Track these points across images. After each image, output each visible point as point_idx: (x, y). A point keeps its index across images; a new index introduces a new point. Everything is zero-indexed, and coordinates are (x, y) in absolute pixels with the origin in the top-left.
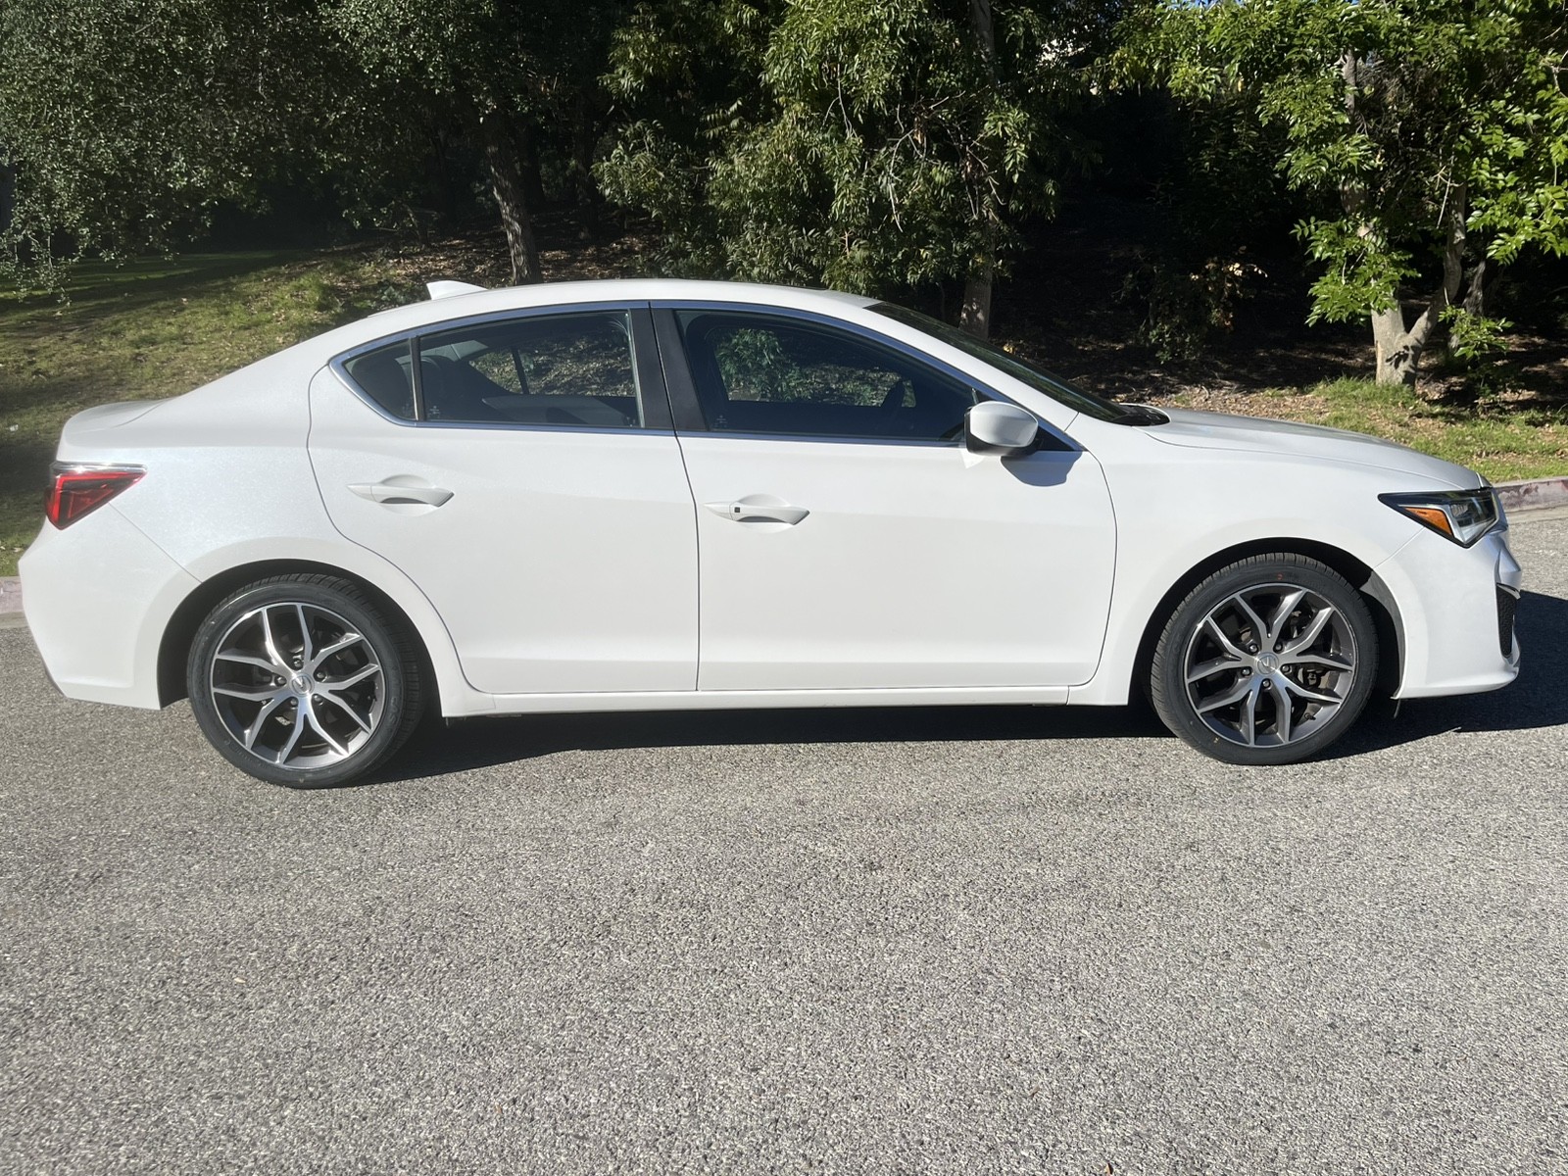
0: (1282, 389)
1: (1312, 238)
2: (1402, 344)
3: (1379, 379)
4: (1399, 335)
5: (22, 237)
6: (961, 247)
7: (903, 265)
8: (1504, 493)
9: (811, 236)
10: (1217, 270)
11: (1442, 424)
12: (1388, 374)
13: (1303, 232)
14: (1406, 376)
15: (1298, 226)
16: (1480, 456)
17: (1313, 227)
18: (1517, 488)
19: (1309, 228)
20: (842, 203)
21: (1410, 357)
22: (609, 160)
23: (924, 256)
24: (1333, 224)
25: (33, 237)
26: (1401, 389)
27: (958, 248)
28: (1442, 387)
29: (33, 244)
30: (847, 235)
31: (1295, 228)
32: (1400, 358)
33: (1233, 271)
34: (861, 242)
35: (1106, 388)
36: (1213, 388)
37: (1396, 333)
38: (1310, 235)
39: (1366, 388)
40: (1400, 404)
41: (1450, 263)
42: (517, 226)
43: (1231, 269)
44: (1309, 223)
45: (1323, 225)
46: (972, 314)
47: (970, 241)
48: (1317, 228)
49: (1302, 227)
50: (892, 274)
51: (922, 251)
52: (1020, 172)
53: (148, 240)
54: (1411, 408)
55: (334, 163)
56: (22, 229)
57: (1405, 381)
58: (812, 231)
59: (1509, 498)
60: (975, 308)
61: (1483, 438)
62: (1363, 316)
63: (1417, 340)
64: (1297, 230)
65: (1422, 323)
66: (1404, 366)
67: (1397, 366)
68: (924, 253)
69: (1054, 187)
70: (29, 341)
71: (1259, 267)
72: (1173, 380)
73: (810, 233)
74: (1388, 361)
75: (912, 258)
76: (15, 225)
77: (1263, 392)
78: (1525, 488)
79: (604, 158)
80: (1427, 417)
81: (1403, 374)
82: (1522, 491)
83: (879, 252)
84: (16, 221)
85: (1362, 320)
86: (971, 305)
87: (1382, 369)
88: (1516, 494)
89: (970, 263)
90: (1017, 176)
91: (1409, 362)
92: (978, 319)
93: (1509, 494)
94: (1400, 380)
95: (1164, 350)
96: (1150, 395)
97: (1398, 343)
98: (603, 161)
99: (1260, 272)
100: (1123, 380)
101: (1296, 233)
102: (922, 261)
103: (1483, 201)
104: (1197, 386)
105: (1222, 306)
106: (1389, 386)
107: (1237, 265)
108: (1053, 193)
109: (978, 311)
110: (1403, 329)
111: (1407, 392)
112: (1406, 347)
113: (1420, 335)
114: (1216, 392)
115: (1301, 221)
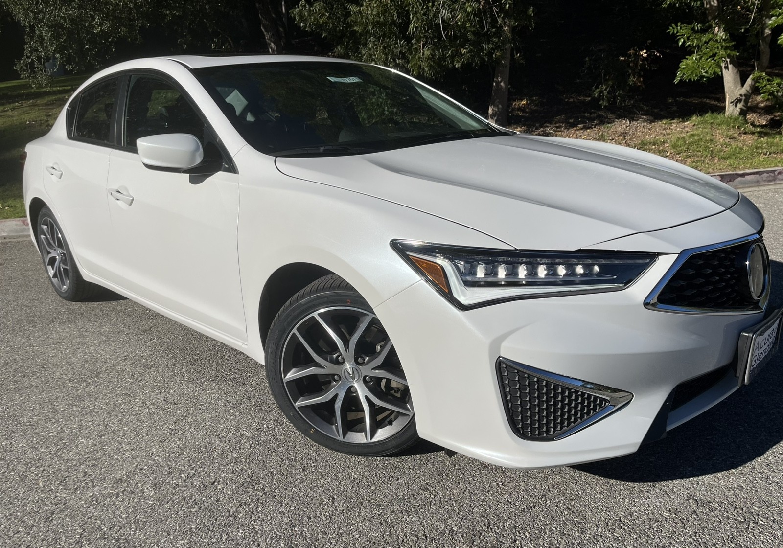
0: (673, 120)
1: (678, 34)
2: (739, 93)
3: (727, 113)
4: (738, 89)
5: (30, 60)
6: (488, 47)
7: (452, 57)
8: (765, 174)
9: (403, 44)
10: (635, 54)
11: (756, 138)
12: (732, 110)
13: (674, 31)
14: (741, 111)
15: (671, 28)
16: (766, 154)
17: (679, 28)
18: (773, 171)
19: (677, 29)
20: (414, 25)
21: (743, 100)
22: (298, 7)
23: (463, 52)
24: (689, 26)
25: (36, 60)
26: (738, 118)
27: (487, 47)
28: (769, 118)
29: (35, 63)
30: (422, 43)
31: (670, 29)
32: (738, 101)
33: (642, 55)
34: (429, 46)
35: (574, 121)
36: (633, 120)
37: (736, 87)
38: (677, 32)
39: (720, 117)
40: (736, 127)
41: (763, 47)
42: (273, 45)
43: (642, 53)
44: (677, 26)
45: (684, 26)
46: (498, 83)
47: (493, 44)
48: (681, 28)
49: (674, 28)
50: (448, 62)
51: (462, 50)
52: (509, 4)
53: (87, 59)
54: (742, 129)
55: (173, 15)
56: (31, 56)
57: (740, 114)
58: (403, 41)
59: (768, 177)
60: (500, 80)
61: (772, 145)
62: (705, 78)
63: (747, 91)
64: (671, 30)
65: (749, 81)
66: (740, 105)
67: (736, 106)
68: (463, 51)
69: (533, 12)
70: (49, 111)
71: (658, 52)
72: (610, 116)
73: (402, 42)
74: (731, 103)
75: (457, 54)
76: (27, 54)
77: (661, 121)
78: (778, 171)
79: (296, 6)
80: (749, 134)
81: (739, 110)
82: (776, 173)
83: (439, 51)
84: (27, 52)
85: (705, 79)
86: (498, 78)
87: (728, 107)
88: (773, 175)
89: (494, 56)
90: (508, 6)
91: (742, 103)
92: (501, 86)
93: (768, 175)
94: (738, 113)
95: (603, 100)
96: (596, 125)
97: (737, 93)
98: (296, 8)
99: (658, 54)
100: (584, 117)
101: (670, 32)
102: (462, 55)
103: (777, 11)
104: (624, 120)
105: (637, 74)
106: (732, 116)
107: (645, 51)
108: (532, 15)
109: (501, 82)
110: (740, 85)
111: (741, 120)
112: (741, 95)
113: (748, 89)
114: (634, 123)
115: (673, 25)
